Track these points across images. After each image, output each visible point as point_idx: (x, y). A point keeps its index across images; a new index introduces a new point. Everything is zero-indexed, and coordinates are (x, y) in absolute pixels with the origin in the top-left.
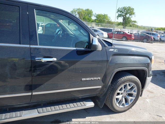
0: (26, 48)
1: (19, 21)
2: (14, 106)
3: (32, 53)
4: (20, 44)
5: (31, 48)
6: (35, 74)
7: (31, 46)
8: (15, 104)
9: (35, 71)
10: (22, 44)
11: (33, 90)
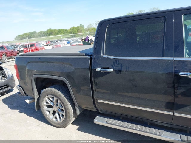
0: (168, 61)
1: (163, 32)
2: (154, 122)
3: (176, 67)
4: (163, 57)
5: (174, 61)
6: (179, 91)
7: (175, 59)
8: (155, 120)
9: (178, 87)
10: (165, 57)
11: (175, 110)
